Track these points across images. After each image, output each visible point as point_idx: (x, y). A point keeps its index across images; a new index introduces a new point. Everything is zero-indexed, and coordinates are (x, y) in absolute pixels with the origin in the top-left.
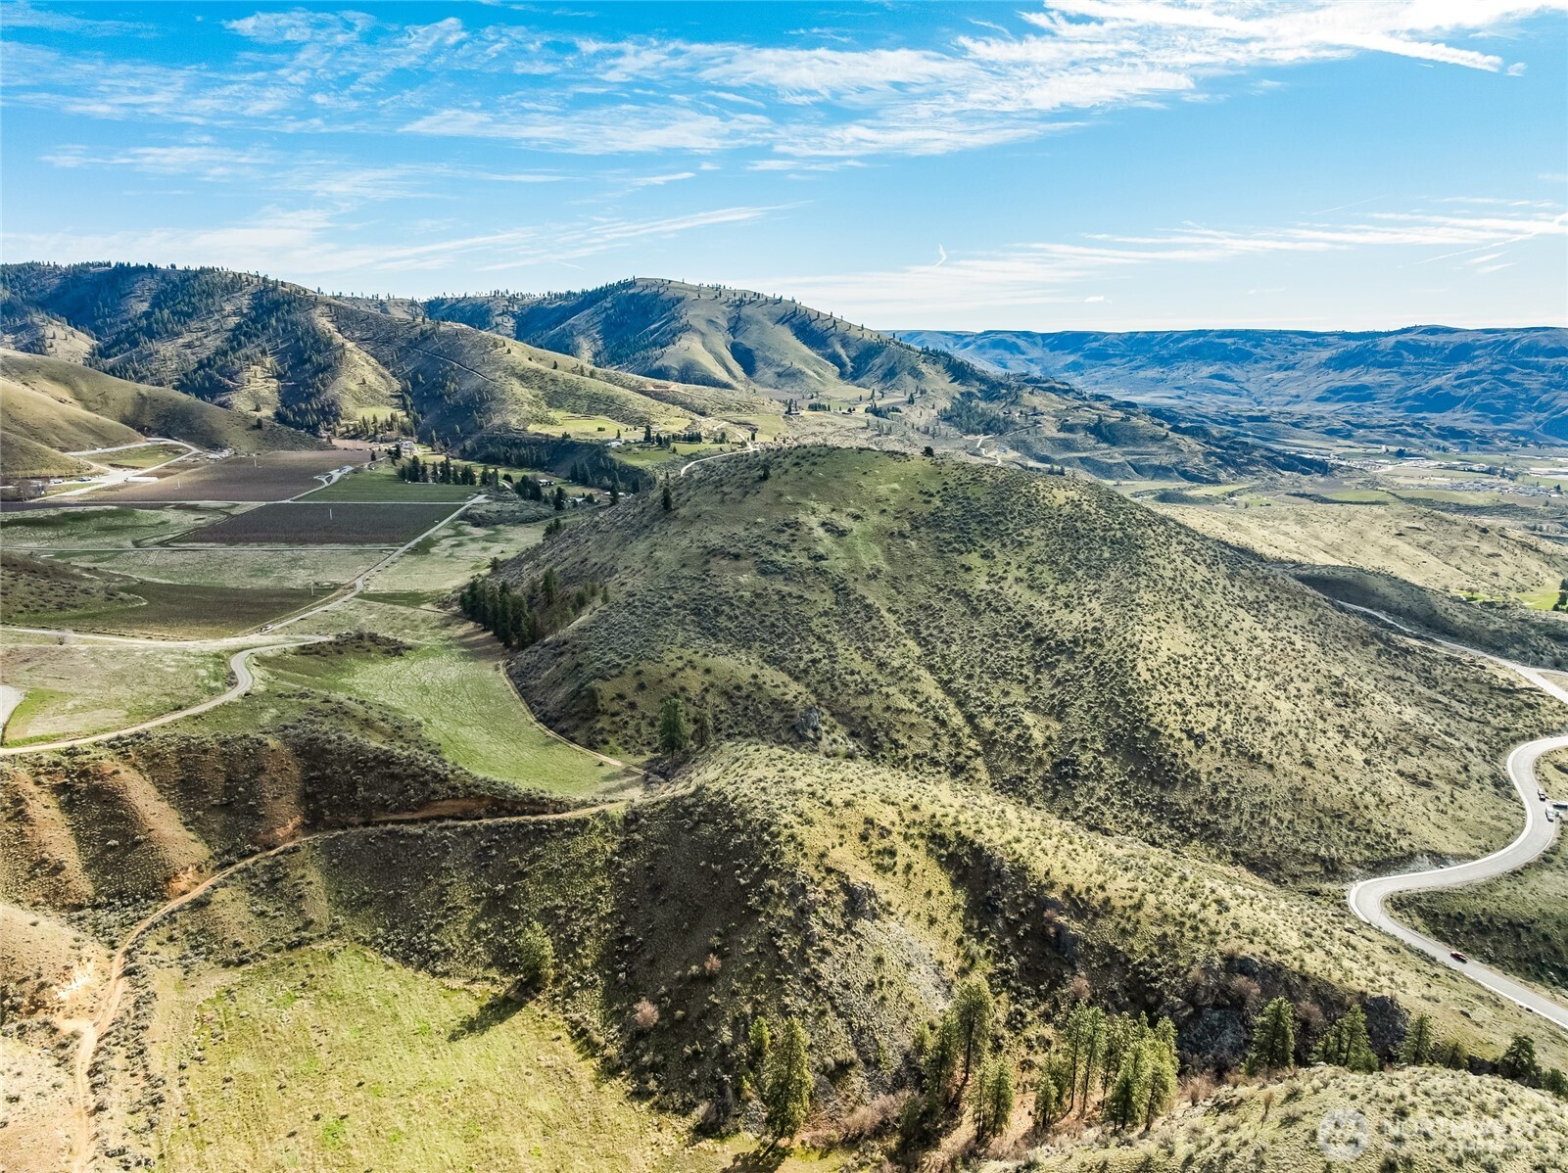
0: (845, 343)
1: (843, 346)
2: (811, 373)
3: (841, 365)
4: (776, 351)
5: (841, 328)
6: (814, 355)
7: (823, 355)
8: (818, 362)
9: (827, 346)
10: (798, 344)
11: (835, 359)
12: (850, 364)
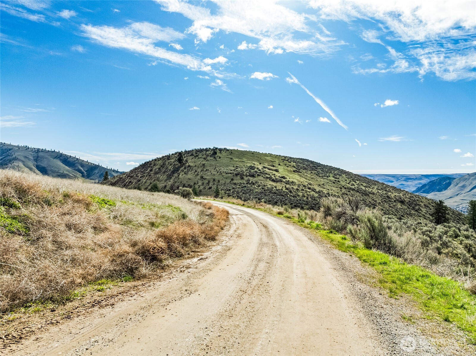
0: (82, 166)
1: (82, 167)
2: (72, 175)
3: (82, 173)
4: (56, 167)
5: (80, 162)
6: (71, 169)
7: (74, 170)
8: (73, 172)
9: (76, 167)
10: (64, 165)
11: (80, 171)
12: (85, 173)
